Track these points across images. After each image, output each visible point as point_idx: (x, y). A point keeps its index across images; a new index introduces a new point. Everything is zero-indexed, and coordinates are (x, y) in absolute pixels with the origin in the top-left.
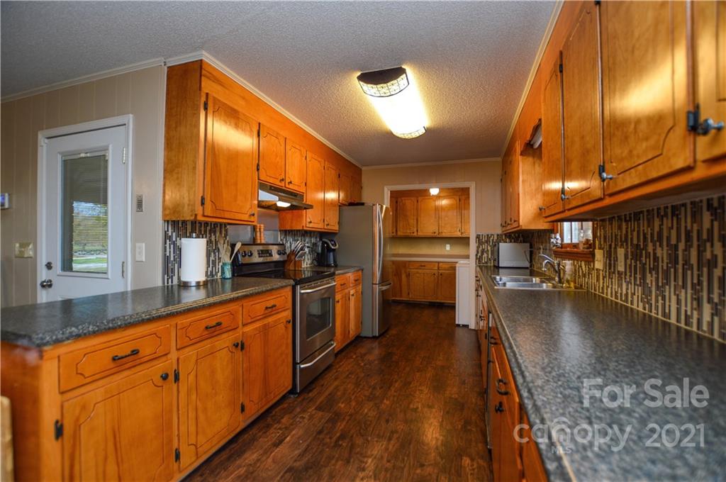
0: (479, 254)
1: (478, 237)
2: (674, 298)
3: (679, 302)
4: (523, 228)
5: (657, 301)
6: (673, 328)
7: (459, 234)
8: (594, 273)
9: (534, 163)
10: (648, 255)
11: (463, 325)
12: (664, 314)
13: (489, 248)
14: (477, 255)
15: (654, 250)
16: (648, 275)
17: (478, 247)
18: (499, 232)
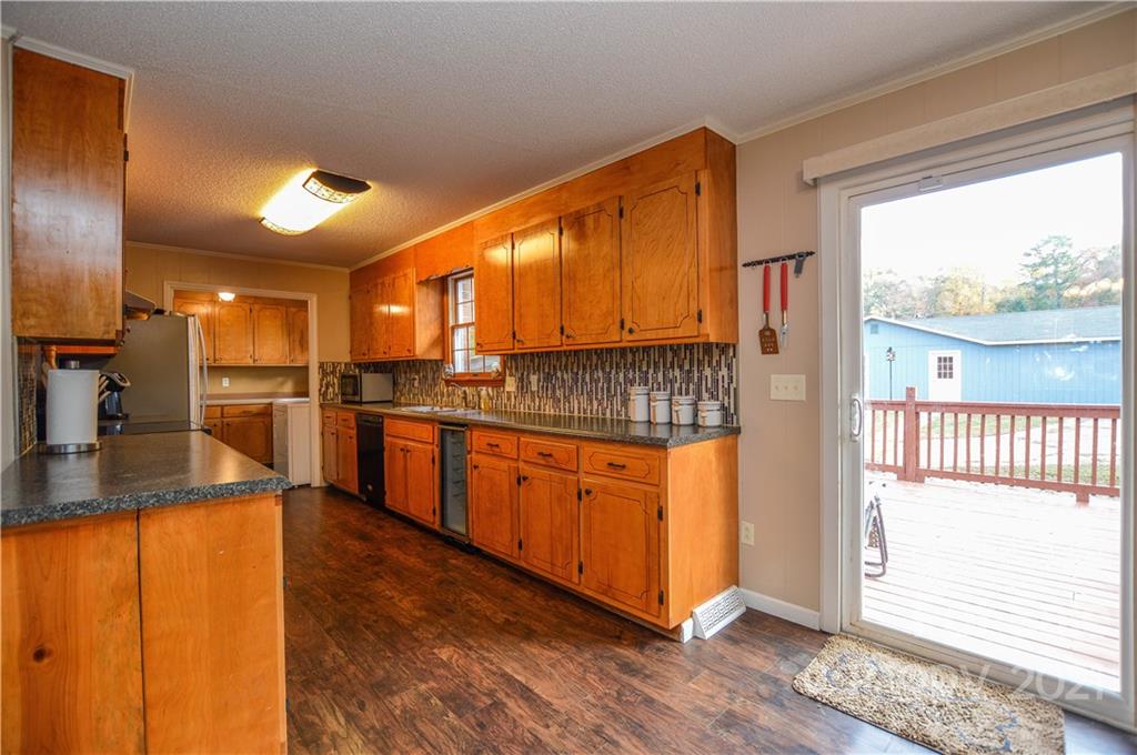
0: (323, 389)
1: (321, 366)
2: (576, 402)
3: (579, 403)
4: (420, 358)
5: (564, 404)
6: (576, 418)
7: (250, 362)
8: (505, 396)
9: (428, 294)
10: (557, 378)
11: (299, 486)
12: (570, 411)
13: (336, 381)
14: (320, 390)
15: (562, 375)
16: (558, 391)
17: (322, 380)
18: (348, 360)
